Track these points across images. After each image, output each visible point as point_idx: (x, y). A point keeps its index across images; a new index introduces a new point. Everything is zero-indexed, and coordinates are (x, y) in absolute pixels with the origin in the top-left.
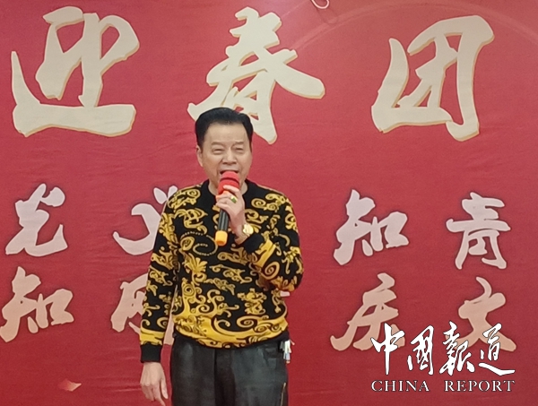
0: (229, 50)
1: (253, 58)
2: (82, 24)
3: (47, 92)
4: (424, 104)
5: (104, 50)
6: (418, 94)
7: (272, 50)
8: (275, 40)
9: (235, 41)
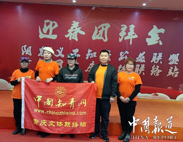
0: (71, 27)
2: (50, 22)
3: (44, 32)
4: (100, 36)
5: (53, 26)
6: (99, 35)
7: (78, 27)
8: (78, 26)
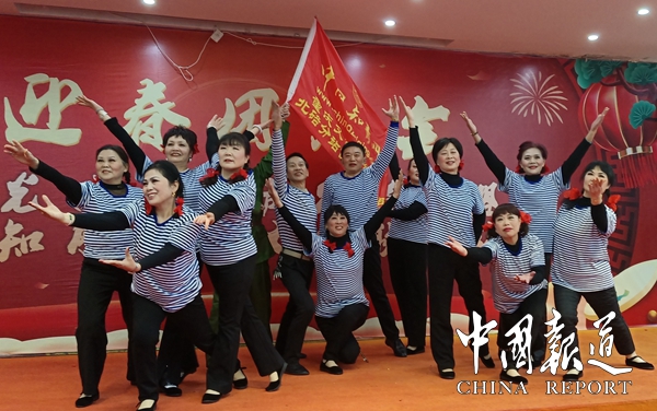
0: (137, 101)
1: (150, 106)
2: (49, 83)
3: (27, 121)
5: (62, 98)
6: (241, 127)
8: (163, 96)
9: (140, 96)
